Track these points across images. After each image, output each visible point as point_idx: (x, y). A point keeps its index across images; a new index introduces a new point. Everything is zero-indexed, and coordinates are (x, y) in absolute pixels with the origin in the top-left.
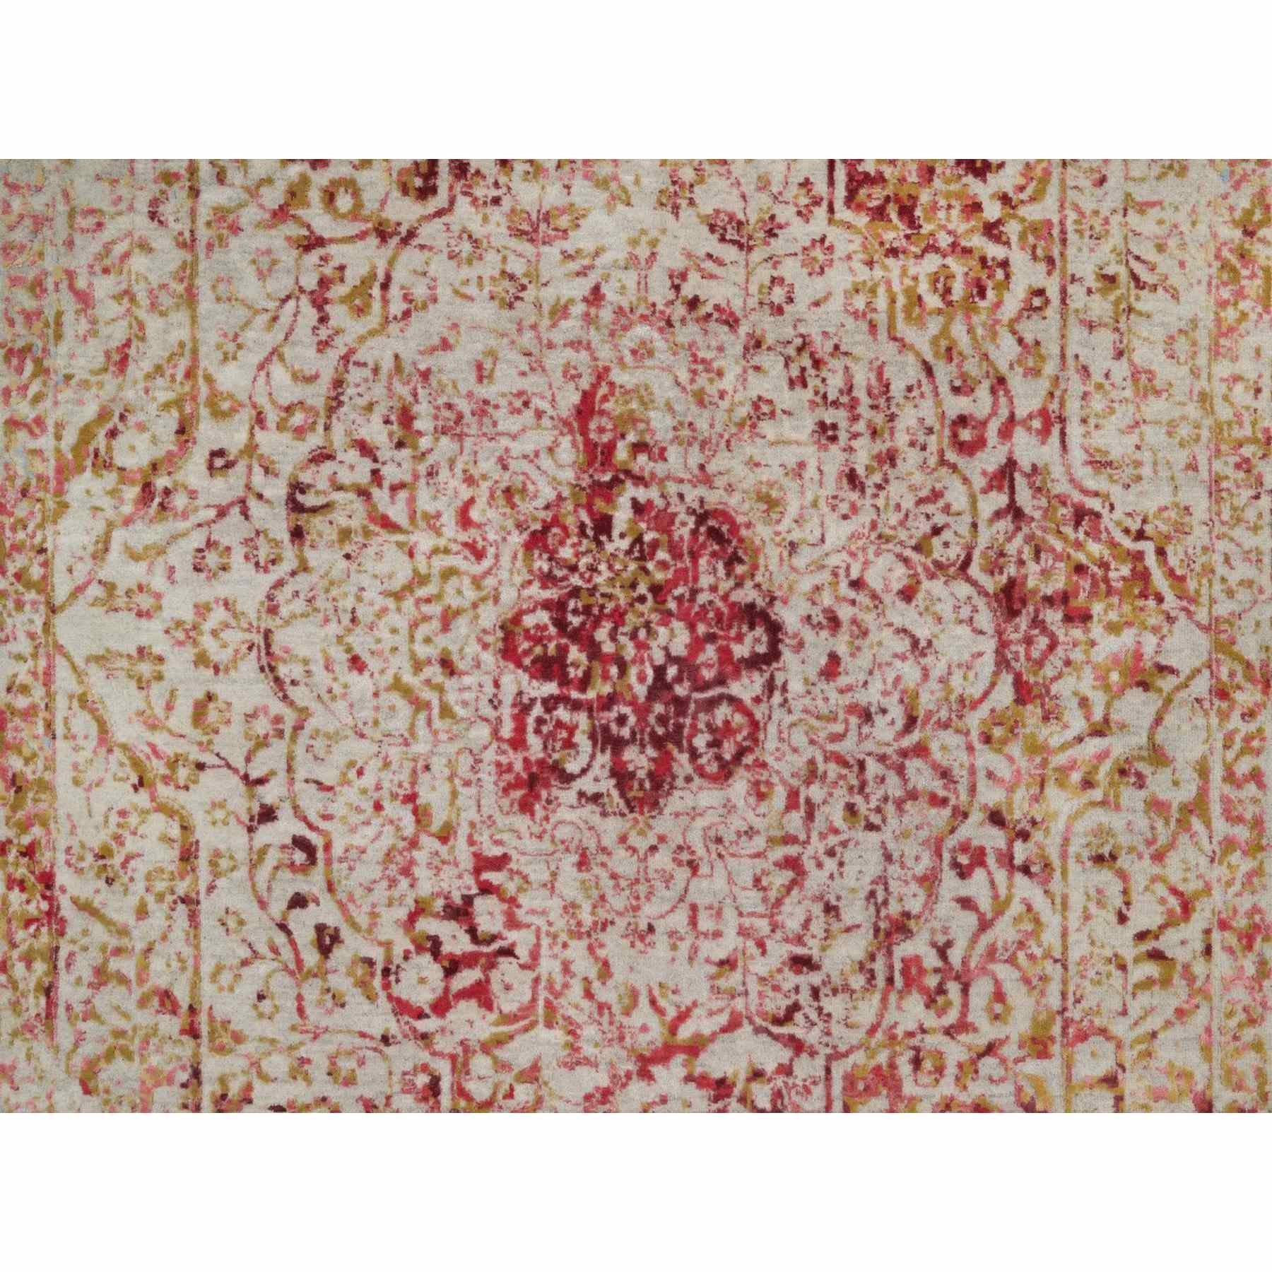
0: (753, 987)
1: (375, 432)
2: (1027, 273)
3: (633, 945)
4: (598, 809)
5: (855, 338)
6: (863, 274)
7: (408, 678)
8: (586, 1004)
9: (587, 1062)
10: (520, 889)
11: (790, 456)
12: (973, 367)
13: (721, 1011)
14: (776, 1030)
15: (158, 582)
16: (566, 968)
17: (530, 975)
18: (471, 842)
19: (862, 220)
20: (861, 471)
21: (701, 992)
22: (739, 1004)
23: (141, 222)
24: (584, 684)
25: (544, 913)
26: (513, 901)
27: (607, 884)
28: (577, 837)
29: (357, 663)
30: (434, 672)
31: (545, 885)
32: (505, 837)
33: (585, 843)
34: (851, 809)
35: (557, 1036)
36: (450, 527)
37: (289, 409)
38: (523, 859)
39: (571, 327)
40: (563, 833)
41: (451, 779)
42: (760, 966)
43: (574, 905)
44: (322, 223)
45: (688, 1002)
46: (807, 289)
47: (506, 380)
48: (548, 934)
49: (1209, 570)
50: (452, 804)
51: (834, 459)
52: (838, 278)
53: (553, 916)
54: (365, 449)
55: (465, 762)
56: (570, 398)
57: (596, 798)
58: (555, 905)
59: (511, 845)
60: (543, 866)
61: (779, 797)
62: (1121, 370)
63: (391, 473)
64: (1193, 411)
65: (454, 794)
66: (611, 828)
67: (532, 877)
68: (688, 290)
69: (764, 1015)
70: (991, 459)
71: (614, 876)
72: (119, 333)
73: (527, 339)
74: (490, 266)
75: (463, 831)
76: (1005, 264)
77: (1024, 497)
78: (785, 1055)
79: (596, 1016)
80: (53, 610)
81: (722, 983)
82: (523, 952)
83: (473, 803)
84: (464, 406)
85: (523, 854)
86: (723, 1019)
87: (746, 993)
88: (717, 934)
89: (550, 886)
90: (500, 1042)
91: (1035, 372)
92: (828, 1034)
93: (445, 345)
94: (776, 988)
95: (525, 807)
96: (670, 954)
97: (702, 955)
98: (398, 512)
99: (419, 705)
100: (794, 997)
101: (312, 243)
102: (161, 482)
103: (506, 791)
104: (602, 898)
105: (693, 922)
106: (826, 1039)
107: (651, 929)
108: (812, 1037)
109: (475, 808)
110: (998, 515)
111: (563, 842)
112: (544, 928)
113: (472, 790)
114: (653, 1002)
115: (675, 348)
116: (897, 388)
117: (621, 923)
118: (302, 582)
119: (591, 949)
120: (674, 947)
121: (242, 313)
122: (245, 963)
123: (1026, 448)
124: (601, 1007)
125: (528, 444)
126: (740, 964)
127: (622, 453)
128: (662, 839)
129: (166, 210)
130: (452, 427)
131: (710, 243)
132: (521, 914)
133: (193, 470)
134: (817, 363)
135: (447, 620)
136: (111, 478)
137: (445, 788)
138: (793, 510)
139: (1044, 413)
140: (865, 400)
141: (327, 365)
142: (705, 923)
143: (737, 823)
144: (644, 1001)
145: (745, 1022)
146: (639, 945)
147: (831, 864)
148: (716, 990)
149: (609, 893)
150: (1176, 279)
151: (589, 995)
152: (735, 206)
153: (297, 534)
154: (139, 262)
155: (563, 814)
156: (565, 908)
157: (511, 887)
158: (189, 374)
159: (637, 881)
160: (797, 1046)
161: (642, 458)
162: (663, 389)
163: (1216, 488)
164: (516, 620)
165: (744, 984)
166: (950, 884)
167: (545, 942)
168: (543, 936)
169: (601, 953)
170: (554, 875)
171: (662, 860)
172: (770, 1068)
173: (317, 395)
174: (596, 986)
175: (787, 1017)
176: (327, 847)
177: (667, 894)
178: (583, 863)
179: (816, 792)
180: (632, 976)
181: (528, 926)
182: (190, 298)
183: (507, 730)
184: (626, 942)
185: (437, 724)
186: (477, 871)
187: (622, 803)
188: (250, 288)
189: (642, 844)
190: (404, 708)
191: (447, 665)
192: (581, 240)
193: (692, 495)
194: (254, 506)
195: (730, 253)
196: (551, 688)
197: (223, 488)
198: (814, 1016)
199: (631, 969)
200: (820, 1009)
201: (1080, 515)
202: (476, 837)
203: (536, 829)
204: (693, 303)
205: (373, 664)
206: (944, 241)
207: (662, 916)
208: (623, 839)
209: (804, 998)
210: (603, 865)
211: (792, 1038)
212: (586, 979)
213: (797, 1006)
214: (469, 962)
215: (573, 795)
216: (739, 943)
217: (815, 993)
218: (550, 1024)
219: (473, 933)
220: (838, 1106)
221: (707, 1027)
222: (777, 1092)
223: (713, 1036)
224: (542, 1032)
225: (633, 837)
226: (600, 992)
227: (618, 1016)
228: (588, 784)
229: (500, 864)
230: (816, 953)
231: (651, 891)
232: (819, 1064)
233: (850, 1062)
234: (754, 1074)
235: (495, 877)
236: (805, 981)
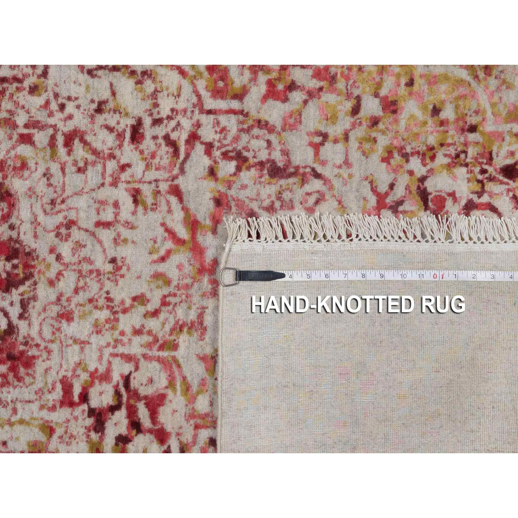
0: (152, 175)
3: (122, 276)
4: (32, 303)
8: (162, 316)
9: (201, 316)
10: (85, 370)
13: (168, 202)
14: (182, 156)
16: (138, 332)
17: (142, 363)
18: (53, 409)
21: (155, 218)
22: (164, 187)
25: (100, 350)
26: (93, 375)
27: (82, 297)
28: (49, 321)
31: (82, 349)
32: (50, 381)
33: (54, 314)
38: (65, 367)
40: (47, 333)
41: (11, 424)
43: (96, 325)
45: (161, 230)
48: (115, 347)
50: (28, 424)
53: (103, 343)
57: (24, 305)
59: (53, 376)
60: (69, 349)
65: (22, 422)
67: (76, 359)
69: (172, 165)
71: (76, 291)
75: (45, 414)
79: (171, 307)
81: (150, 200)
82: (127, 368)
83: (27, 406)
85: (61, 366)
86: (173, 200)
87: (156, 181)
88: (116, 205)
89: (83, 344)
92: (185, 111)
94: (153, 156)
95: (29, 363)
96: (130, 245)
97: (131, 218)
100: (161, 141)
103: (19, 379)
104: (90, 301)
105: (107, 225)
106: (189, 114)
107: (113, 261)
108: (187, 124)
109: (31, 404)
111: (54, 333)
112: (110, 350)
113: (19, 406)
114: (163, 259)
117: (108, 285)
119: (125, 311)
120: (125, 241)
124: (164, 303)
126: (136, 186)
132: (102, 369)
137: (18, 428)
142: (108, 215)
144: (162, 268)
145: (176, 182)
146: (124, 271)
148: (155, 207)
149: (88, 295)
151: (155, 313)
155: (34, 333)
156: (97, 333)
157: (84, 377)
159: (80, 271)
165: (150, 183)
167: (121, 350)
168: (116, 351)
169: (128, 302)
170: (75, 341)
174: (150, 307)
175: (172, 144)
177: (89, 246)
180: (143, 277)
181: (110, 363)
184: (121, 282)
186: (72, 404)
187: (27, 283)
189: (56, 267)
198: (173, 123)
199: (139, 277)
200: (169, 118)
202: (50, 404)
203: (45, 355)
207: (104, 251)
208: (51, 283)
209: (160, 131)
210: (68, 300)
211: (188, 142)
212: (145, 316)
213: (166, 138)
214: (132, 412)
215: (22, 325)
216: (122, 186)
217: (157, 122)
218: (175, 347)
219: (113, 409)
220: (235, 105)
221: (179, 215)
222: (225, 155)
223: (185, 209)
224: (180, 354)
225: (52, 274)
226: (154, 304)
227: (172, 289)
228: (15, 312)
229: (67, 388)
230: (131, 122)
231: (88, 260)
232: (206, 120)
233: (203, 92)
234: (212, 172)
235: (77, 390)
236: (148, 130)
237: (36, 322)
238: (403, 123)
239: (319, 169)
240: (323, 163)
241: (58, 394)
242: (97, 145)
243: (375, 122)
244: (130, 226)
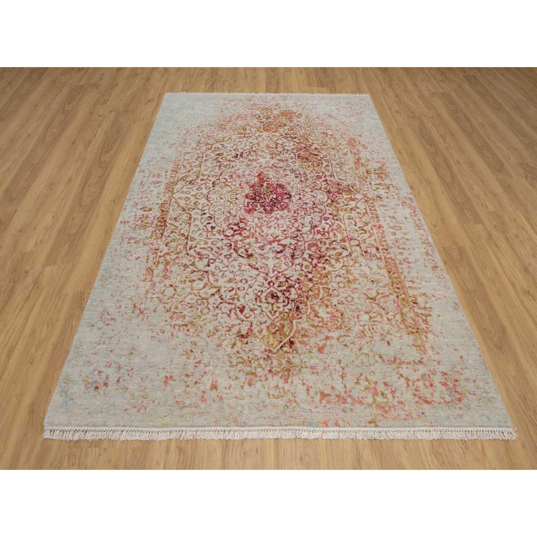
0: (289, 233)
1: (227, 177)
2: (325, 164)
3: (267, 228)
5: (301, 169)
6: (301, 164)
7: (229, 200)
10: (247, 222)
11: (291, 179)
12: (319, 171)
14: (294, 239)
15: (191, 190)
16: (256, 231)
17: (249, 232)
19: (300, 159)
20: (302, 180)
21: (280, 234)
22: (287, 236)
23: (194, 160)
24: (259, 200)
27: (263, 221)
28: (258, 216)
29: (221, 198)
30: (235, 199)
34: (305, 213)
35: (254, 240)
36: (238, 186)
37: (214, 175)
38: (248, 219)
39: (258, 168)
40: (255, 216)
42: (291, 231)
43: (257, 224)
44: (220, 160)
45: (278, 235)
46: (292, 165)
47: (247, 172)
49: (360, 189)
51: (298, 180)
52: (297, 164)
54: (225, 179)
55: (239, 209)
56: (257, 174)
57: (261, 212)
58: (254, 224)
59: (246, 217)
60: (252, 219)
61: (293, 212)
62: (341, 172)
63: (228, 181)
64: (354, 175)
65: (237, 212)
66: (263, 215)
67: (250, 221)
68: (275, 165)
69: (292, 237)
70: (323, 179)
72: (189, 169)
73: (250, 169)
74: (245, 163)
75: (238, 216)
76: (322, 163)
77: (329, 182)
78: (296, 242)
79: (261, 237)
80: (173, 193)
81: (284, 233)
82: (248, 229)
84: (241, 175)
86: (285, 237)
88: (283, 227)
89: (253, 221)
90: (244, 240)
91: (329, 172)
93: (238, 170)
94: (294, 234)
95: (249, 213)
97: (280, 230)
98: (230, 184)
99: (231, 202)
101: (219, 162)
102: (193, 182)
103: (245, 212)
104: (262, 223)
105: (278, 226)
107: (271, 226)
108: (301, 239)
110: (325, 184)
112: (252, 226)
113: (240, 211)
114: (271, 235)
115: (273, 170)
116: (307, 173)
117: (266, 226)
118: (214, 191)
119: (260, 229)
120: (275, 229)
121: (208, 167)
122: (198, 230)
123: (328, 178)
125: (251, 178)
126: (287, 231)
127: (265, 179)
128: (272, 216)
129: (198, 159)
130: (239, 177)
131: (278, 161)
132: (248, 225)
133: (198, 181)
134: (295, 171)
135: (237, 194)
136: (185, 182)
137: (235, 211)
138: (292, 184)
139: (330, 175)
140: (302, 175)
141: (220, 172)
142: (280, 226)
143: (285, 215)
145: (288, 238)
146: (269, 228)
147: (302, 219)
150: (348, 164)
151: (260, 234)
152: (281, 158)
153: (213, 186)
154: (194, 163)
155: (255, 214)
158: (199, 173)
159: (268, 221)
160: (299, 241)
161: (268, 180)
162: (271, 173)
163: (360, 182)
164: (248, 194)
166: (323, 221)
167: (252, 228)
169: (262, 229)
171: (273, 219)
172: (293, 243)
173: (218, 174)
174: (261, 233)
175: (297, 236)
176: (214, 217)
177: (273, 223)
178: (259, 219)
179: (299, 212)
180: (267, 232)
182: (200, 166)
183: (246, 205)
185: (234, 204)
186: (240, 220)
187: (265, 213)
188: (210, 165)
189: (269, 217)
190: (229, 204)
191: (236, 198)
192: (259, 161)
193: (276, 183)
194: (207, 184)
195: (281, 162)
196: (254, 201)
197: (202, 182)
198: (301, 237)
201: (338, 184)
202: (240, 216)
203: (251, 215)
204: (276, 166)
205: (224, 199)
206: (312, 161)
207: (273, 225)
208: (266, 216)
210: (262, 219)
211: (297, 240)
212: (259, 232)
213: (298, 236)
214: (238, 230)
215: (257, 212)
216: (287, 228)
217: (301, 234)
218: (252, 238)
219: (239, 227)
220: (307, 248)
221: (281, 238)
222: (295, 246)
223: (283, 239)
224: (251, 239)
225: (267, 216)
226: (262, 234)
227: (265, 237)
228: (260, 211)
229: (244, 219)
230: (301, 230)
231: (271, 222)
232: (302, 243)
233: (308, 243)
234: (291, 244)
235: (243, 221)
236: (299, 233)
237: (258, 214)
238: (307, 283)
239: (294, 265)
240: (295, 266)
241: (242, 217)
242: (295, 224)
243: (306, 276)
244: (278, 229)
